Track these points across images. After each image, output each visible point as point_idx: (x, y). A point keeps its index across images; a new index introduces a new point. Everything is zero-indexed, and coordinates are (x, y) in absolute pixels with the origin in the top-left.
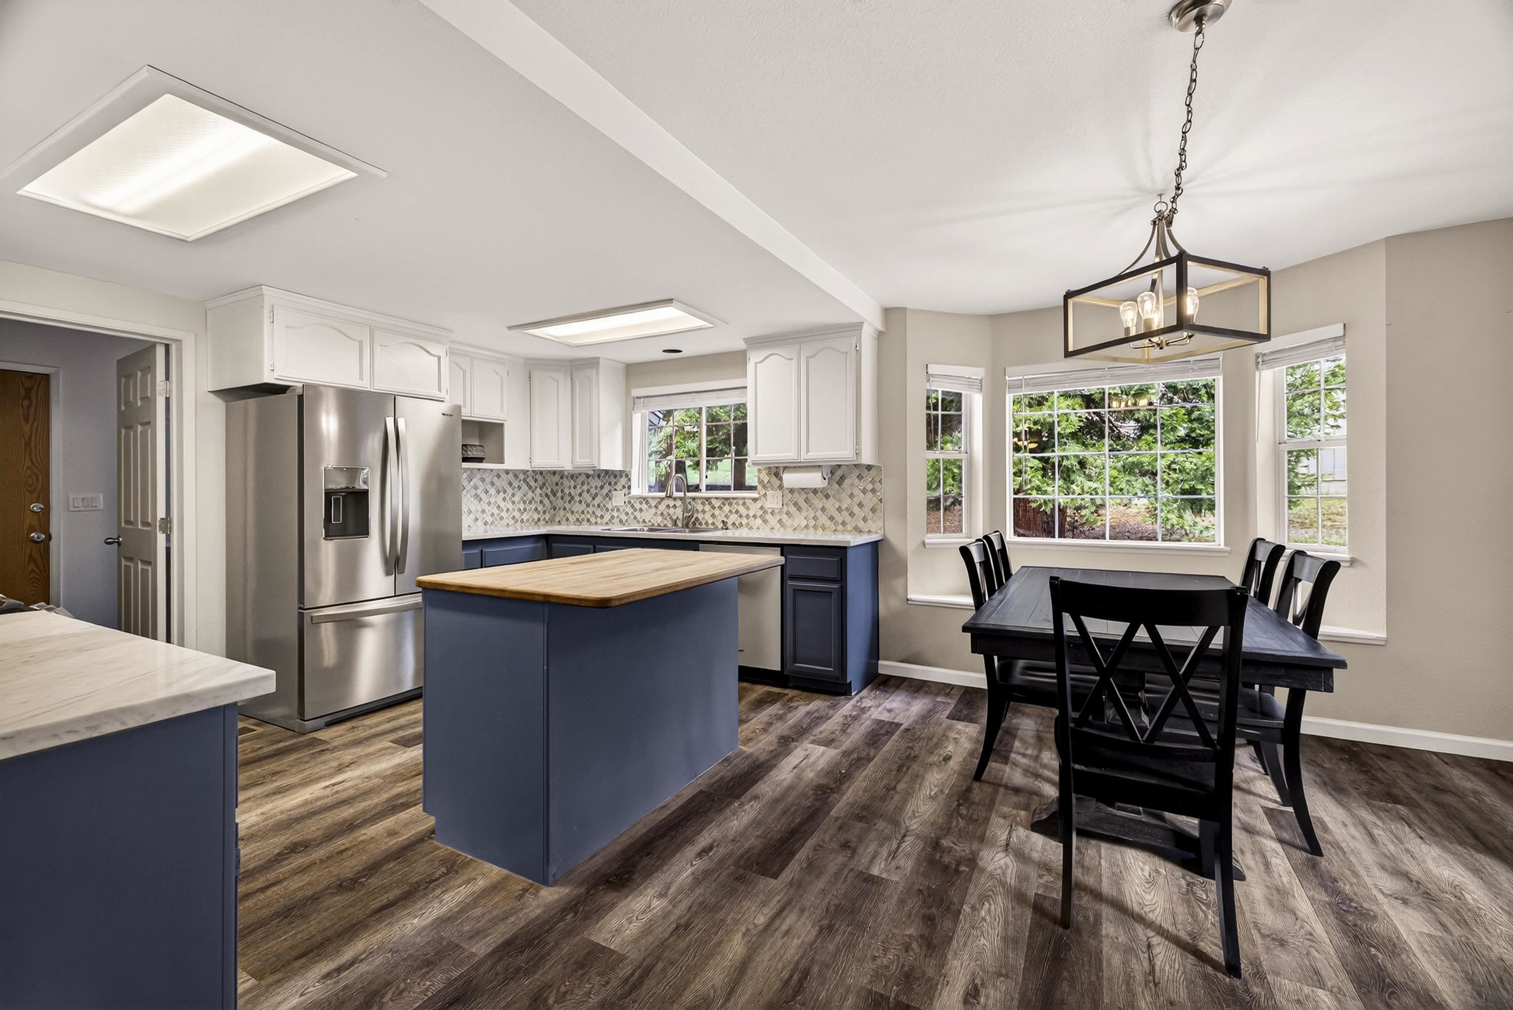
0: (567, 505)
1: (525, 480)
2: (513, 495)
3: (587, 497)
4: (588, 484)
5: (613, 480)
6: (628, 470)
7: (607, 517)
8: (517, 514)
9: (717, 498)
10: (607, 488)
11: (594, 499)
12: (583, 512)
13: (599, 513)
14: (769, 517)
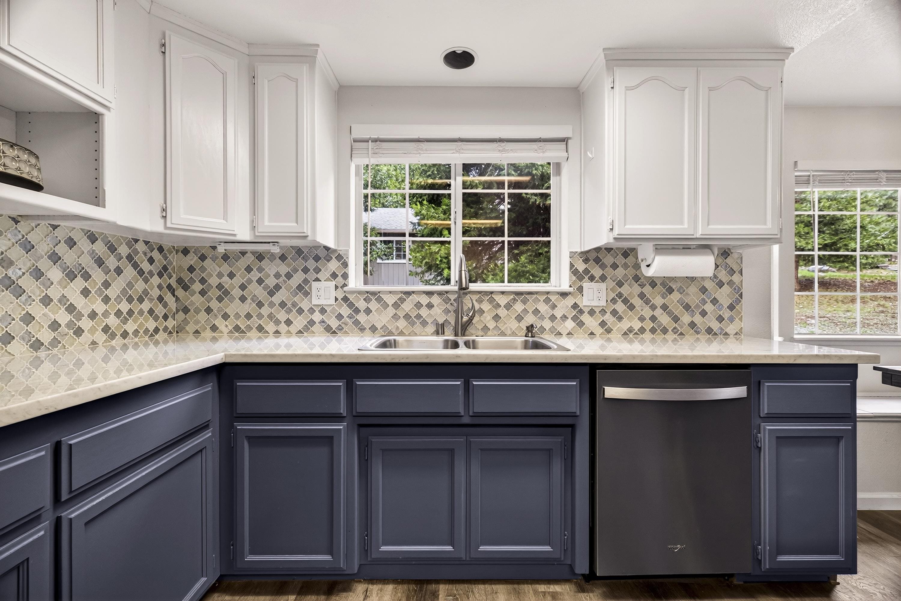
0: (214, 304)
1: (130, 258)
2: (107, 285)
3: (259, 292)
4: (260, 270)
5: (311, 264)
6: (341, 249)
7: (299, 322)
8: (113, 321)
9: (503, 293)
10: (298, 278)
11: (271, 293)
12: (249, 316)
13: (282, 316)
14: (585, 318)
